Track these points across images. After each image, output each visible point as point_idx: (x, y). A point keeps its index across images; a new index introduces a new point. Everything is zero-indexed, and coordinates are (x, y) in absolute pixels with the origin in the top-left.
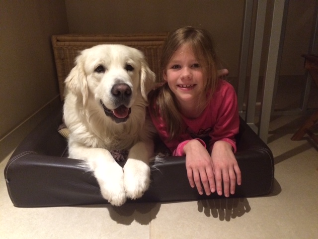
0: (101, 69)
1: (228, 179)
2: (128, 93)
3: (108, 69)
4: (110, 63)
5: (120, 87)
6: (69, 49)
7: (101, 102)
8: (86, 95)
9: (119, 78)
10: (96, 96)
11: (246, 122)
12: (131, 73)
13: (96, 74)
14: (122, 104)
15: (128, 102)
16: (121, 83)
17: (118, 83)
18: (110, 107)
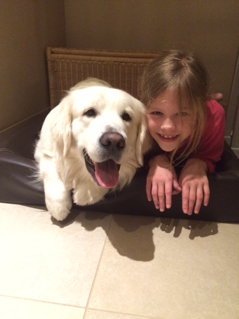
0: (91, 113)
1: (194, 198)
2: (121, 146)
3: (100, 114)
4: (103, 107)
5: (111, 136)
6: (62, 62)
7: (84, 151)
8: (68, 144)
9: (112, 125)
10: (80, 143)
11: (231, 146)
12: (128, 124)
13: (86, 118)
14: (110, 158)
15: (119, 157)
16: (113, 131)
17: (110, 131)
18: (95, 159)
